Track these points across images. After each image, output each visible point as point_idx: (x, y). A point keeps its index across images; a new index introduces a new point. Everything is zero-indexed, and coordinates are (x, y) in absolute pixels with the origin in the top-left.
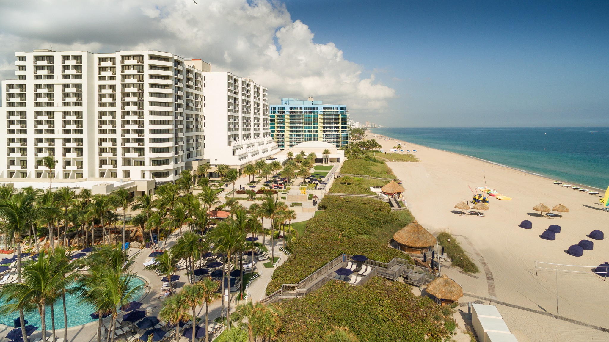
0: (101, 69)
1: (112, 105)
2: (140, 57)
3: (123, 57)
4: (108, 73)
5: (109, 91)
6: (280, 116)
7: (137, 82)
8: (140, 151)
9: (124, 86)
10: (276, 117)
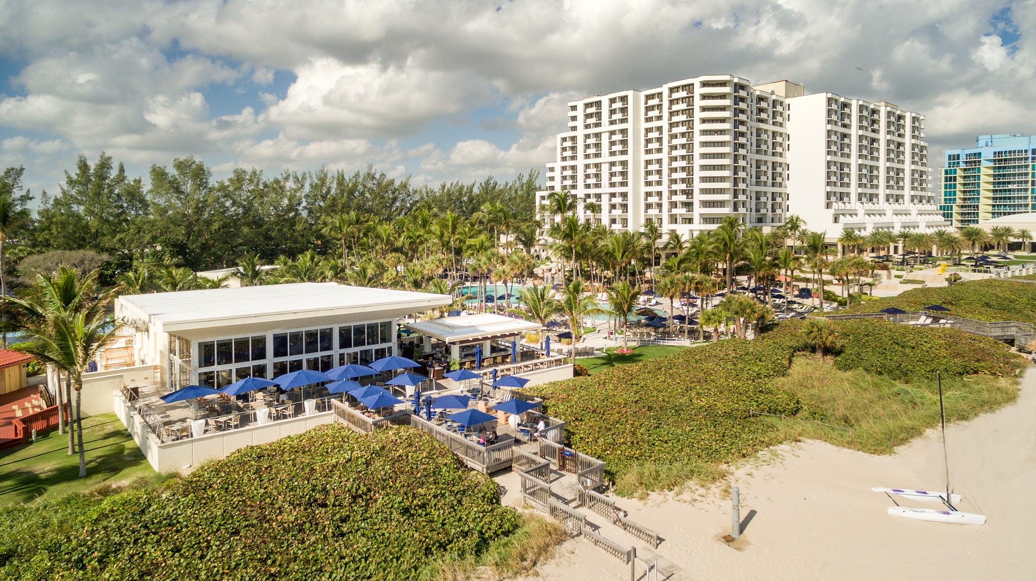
0: (649, 109)
1: (659, 150)
2: (689, 87)
3: (672, 90)
4: (656, 113)
5: (655, 135)
6: (969, 169)
7: (685, 119)
8: (688, 205)
9: (671, 125)
10: (960, 173)
